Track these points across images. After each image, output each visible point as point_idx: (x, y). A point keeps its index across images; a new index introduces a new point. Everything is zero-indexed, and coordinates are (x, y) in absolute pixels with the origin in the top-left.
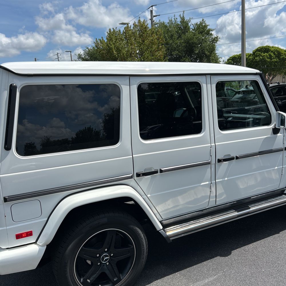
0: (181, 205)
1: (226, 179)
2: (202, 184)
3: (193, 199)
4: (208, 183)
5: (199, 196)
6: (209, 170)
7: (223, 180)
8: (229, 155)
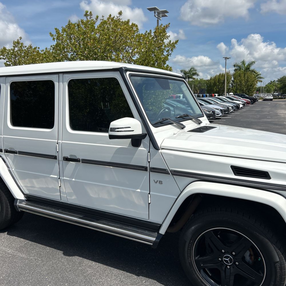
0: (37, 188)
1: (74, 180)
2: (51, 176)
3: (45, 186)
4: (56, 177)
5: (50, 187)
6: (57, 165)
7: (70, 179)
8: (75, 156)
